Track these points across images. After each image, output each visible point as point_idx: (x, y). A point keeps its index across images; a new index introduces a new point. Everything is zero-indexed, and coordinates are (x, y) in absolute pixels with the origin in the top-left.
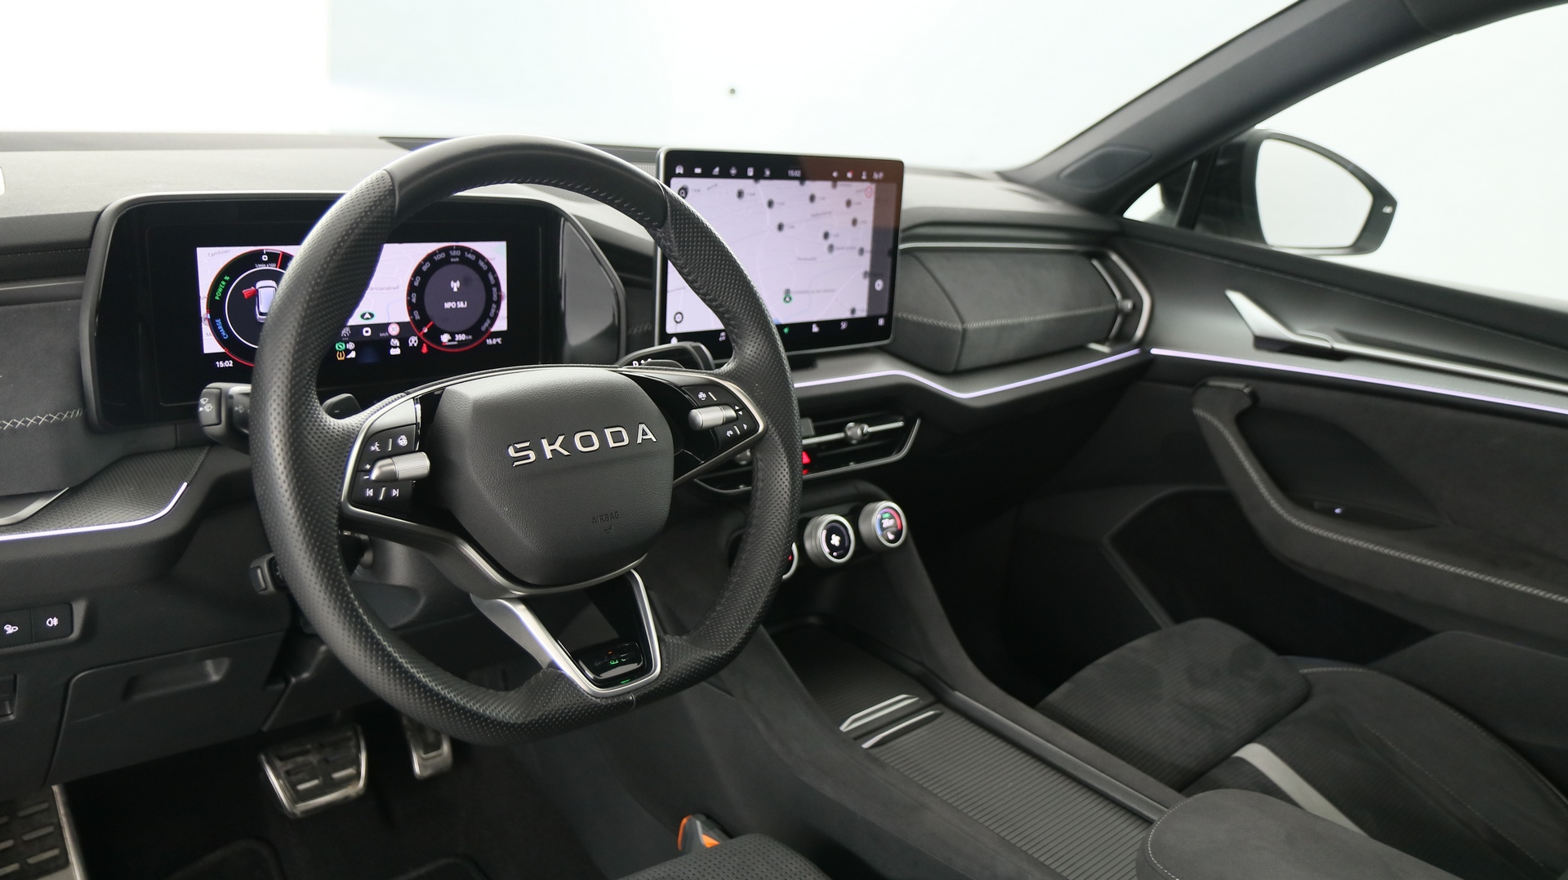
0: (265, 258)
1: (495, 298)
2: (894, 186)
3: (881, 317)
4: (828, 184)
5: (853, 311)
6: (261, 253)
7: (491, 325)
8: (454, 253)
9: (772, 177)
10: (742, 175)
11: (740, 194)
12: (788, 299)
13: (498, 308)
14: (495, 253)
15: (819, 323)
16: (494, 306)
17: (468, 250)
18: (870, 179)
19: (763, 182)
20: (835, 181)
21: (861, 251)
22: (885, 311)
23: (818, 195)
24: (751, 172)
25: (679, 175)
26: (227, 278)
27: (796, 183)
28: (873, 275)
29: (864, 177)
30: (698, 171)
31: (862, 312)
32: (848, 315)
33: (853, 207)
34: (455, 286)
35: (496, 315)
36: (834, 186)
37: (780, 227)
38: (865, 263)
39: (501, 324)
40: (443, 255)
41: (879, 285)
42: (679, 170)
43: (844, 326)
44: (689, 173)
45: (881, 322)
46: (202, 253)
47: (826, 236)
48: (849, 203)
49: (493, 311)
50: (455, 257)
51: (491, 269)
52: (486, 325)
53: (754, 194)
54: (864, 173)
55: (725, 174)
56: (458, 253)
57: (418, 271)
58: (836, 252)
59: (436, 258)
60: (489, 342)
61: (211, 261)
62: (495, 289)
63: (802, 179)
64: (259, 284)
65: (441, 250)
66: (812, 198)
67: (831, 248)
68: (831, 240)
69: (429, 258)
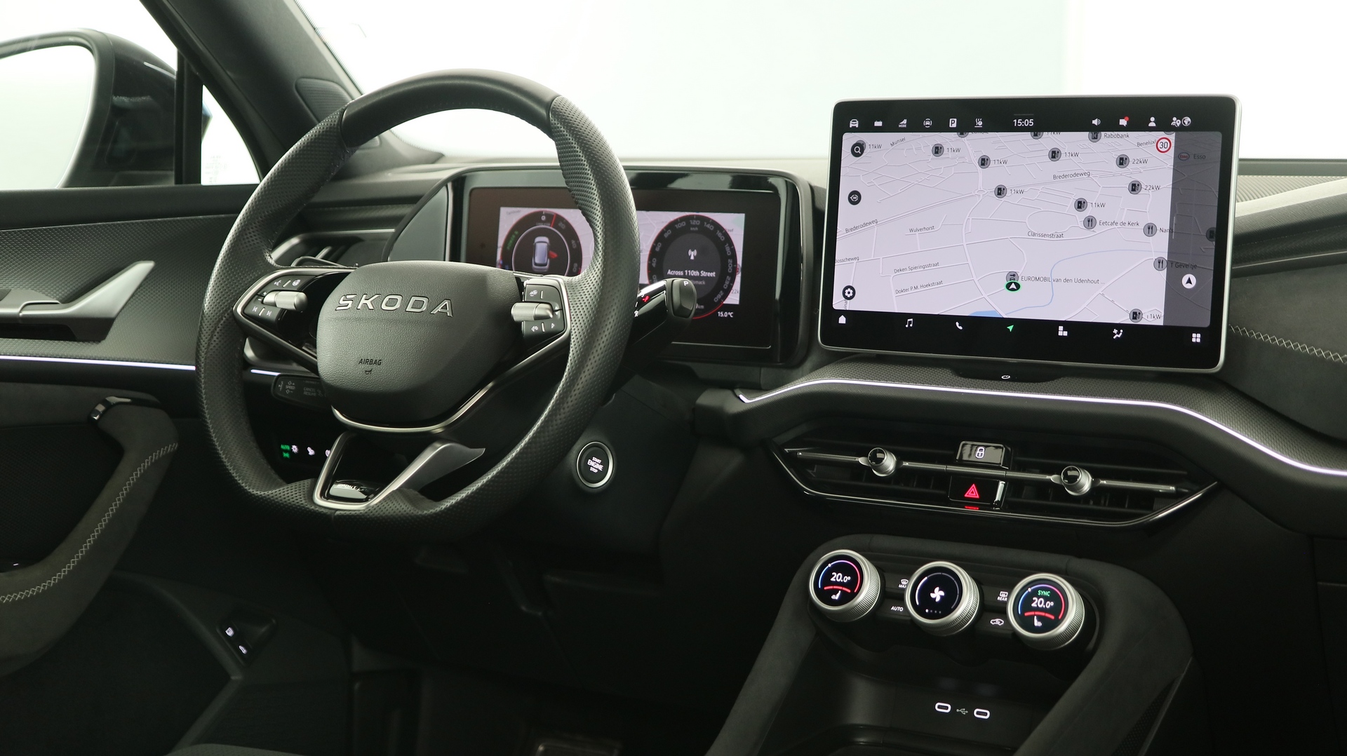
0: (543, 218)
1: (730, 270)
2: (1217, 137)
3: (1197, 330)
4: (1085, 135)
5: (1135, 315)
6: (540, 214)
7: (725, 297)
8: (694, 222)
9: (984, 129)
10: (940, 127)
11: (937, 150)
12: (1013, 286)
13: (733, 281)
14: (734, 224)
15: (1067, 325)
16: (728, 278)
17: (708, 220)
18: (1164, 126)
19: (971, 135)
20: (1095, 131)
21: (1150, 229)
22: (1206, 322)
23: (1064, 150)
24: (953, 123)
25: (854, 130)
26: (516, 233)
27: (1028, 135)
28: (1175, 265)
29: (1152, 124)
30: (878, 124)
31: (1154, 315)
32: (1127, 320)
33: (1130, 166)
34: (693, 254)
35: (730, 288)
36: (1095, 138)
37: (1000, 191)
38: (1160, 245)
39: (734, 298)
40: (683, 224)
41: (1189, 281)
42: (854, 124)
43: (1118, 335)
44: (867, 127)
45: (1196, 338)
46: (504, 211)
47: (1080, 205)
48: (1122, 161)
49: (727, 283)
50: (694, 226)
51: (728, 240)
52: (719, 296)
53: (958, 150)
54: (1152, 119)
55: (915, 127)
56: (698, 222)
57: (660, 238)
58: (1098, 228)
59: (677, 226)
60: (721, 314)
61: (509, 218)
62: (730, 261)
63: (1036, 130)
64: (538, 239)
65: (682, 219)
66: (1054, 155)
67: (1090, 222)
68: (1088, 212)
69: (671, 226)
